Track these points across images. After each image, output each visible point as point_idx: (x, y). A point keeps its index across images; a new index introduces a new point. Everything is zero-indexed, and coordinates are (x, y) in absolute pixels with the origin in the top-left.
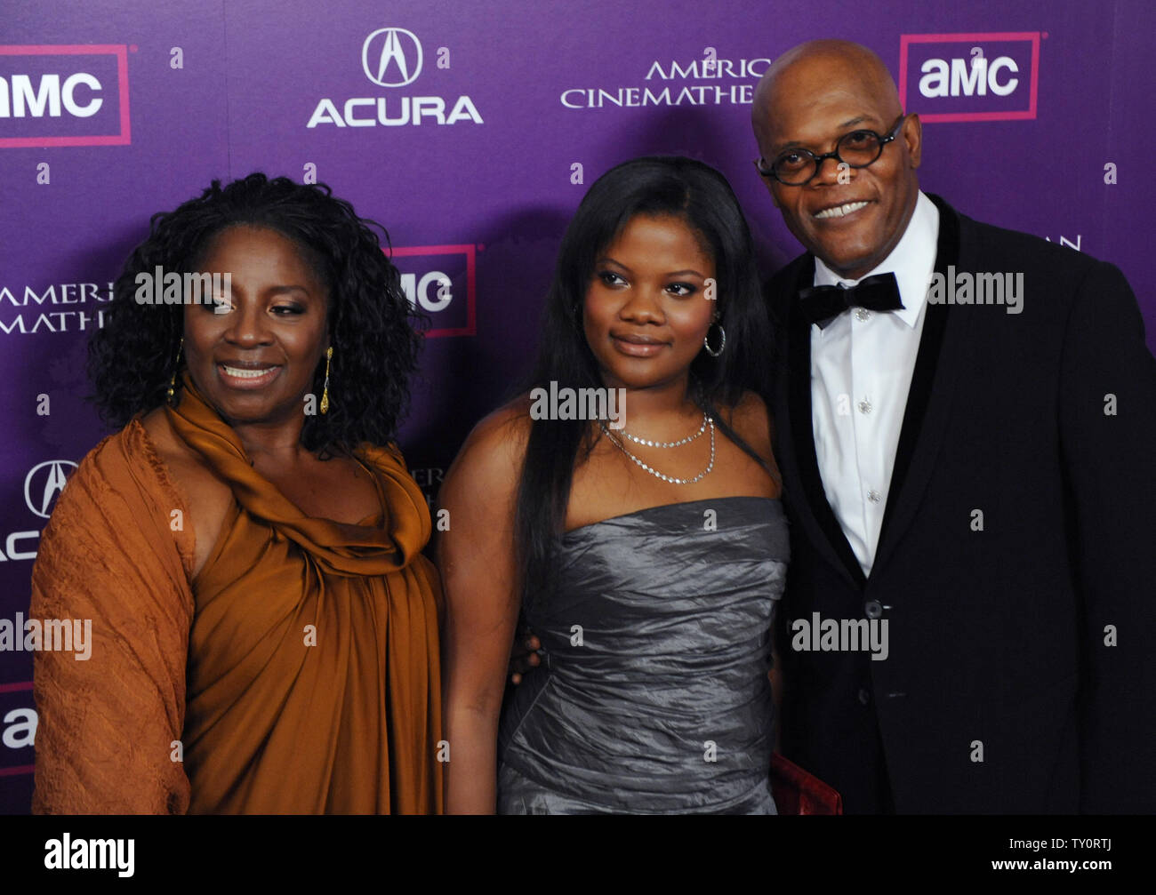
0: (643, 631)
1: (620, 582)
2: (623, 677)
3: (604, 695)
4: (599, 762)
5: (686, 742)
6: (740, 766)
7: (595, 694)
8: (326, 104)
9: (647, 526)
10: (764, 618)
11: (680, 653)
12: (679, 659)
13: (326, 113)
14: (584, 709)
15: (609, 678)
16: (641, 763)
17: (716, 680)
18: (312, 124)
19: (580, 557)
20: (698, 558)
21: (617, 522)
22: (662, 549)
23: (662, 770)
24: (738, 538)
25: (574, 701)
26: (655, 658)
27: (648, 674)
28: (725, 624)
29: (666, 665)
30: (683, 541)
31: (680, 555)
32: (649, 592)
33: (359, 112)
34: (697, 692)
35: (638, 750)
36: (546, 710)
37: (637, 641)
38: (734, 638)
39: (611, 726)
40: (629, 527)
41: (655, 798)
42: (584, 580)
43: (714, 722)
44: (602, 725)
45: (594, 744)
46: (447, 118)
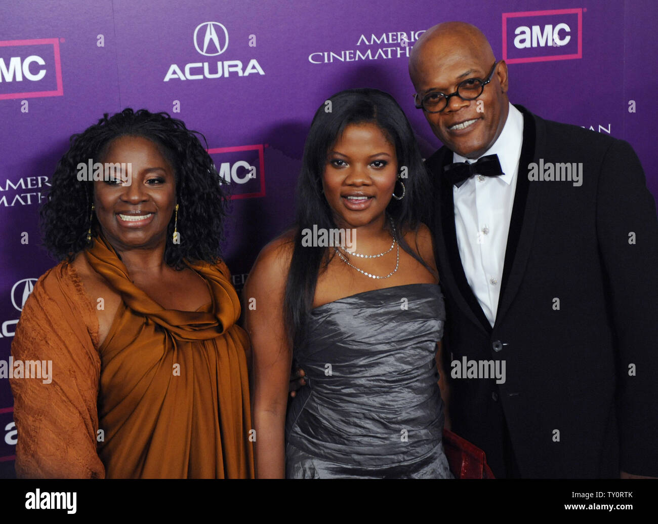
0: (361, 363)
1: (347, 336)
2: (352, 390)
3: (342, 401)
4: (342, 439)
5: (391, 426)
6: (424, 438)
7: (337, 401)
8: (174, 67)
9: (361, 303)
10: (431, 352)
11: (384, 375)
12: (384, 378)
13: (174, 73)
14: (330, 409)
15: (345, 391)
16: (366, 439)
17: (407, 390)
18: (167, 79)
19: (323, 322)
20: (391, 320)
21: (344, 301)
22: (370, 316)
23: (378, 442)
24: (415, 307)
25: (325, 405)
26: (369, 378)
27: (366, 388)
28: (409, 357)
29: (376, 382)
30: (382, 311)
31: (380, 319)
32: (363, 341)
33: (193, 71)
34: (396, 397)
35: (364, 432)
36: (311, 411)
37: (358, 369)
38: (415, 364)
39: (347, 418)
40: (350, 304)
41: (376, 459)
42: (326, 335)
43: (407, 413)
44: (342, 418)
45: (338, 429)
46: (244, 72)
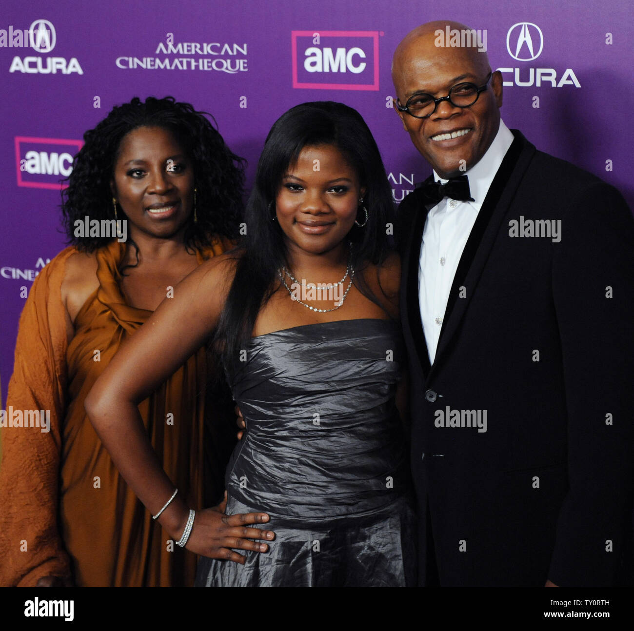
0: (296, 403)
1: (279, 372)
2: (286, 433)
3: (276, 445)
4: (277, 487)
5: (331, 474)
7: (270, 445)
9: (299, 337)
10: (382, 395)
14: (263, 454)
15: (277, 434)
19: (256, 355)
20: (331, 357)
21: (279, 334)
22: (307, 351)
24: (361, 344)
25: (259, 450)
26: (304, 421)
27: (301, 431)
28: (354, 398)
31: (319, 355)
32: (297, 378)
34: (335, 441)
36: (245, 457)
37: (292, 409)
38: (359, 408)
39: (281, 464)
40: (287, 337)
41: (316, 509)
42: (258, 370)
43: (350, 460)
44: (277, 464)
45: (273, 476)
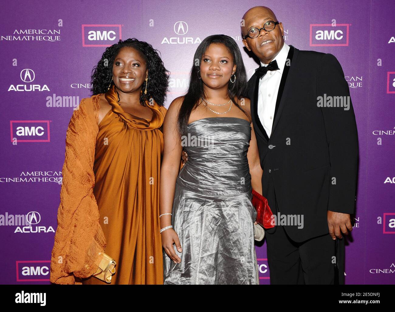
0: (205, 148)
1: (199, 135)
2: (201, 160)
4: (195, 181)
5: (216, 177)
8: (165, 38)
10: (241, 149)
12: (215, 155)
13: (165, 41)
14: (191, 168)
15: (197, 160)
16: (204, 182)
17: (225, 162)
18: (162, 43)
21: (200, 120)
23: (210, 184)
24: (231, 126)
25: (190, 166)
26: (208, 155)
27: (206, 159)
29: (211, 157)
30: (215, 125)
33: (173, 41)
34: (219, 164)
35: (204, 178)
36: (185, 169)
37: (204, 150)
38: (230, 152)
39: (197, 172)
40: (203, 122)
41: (209, 191)
43: (225, 173)
44: (195, 172)
45: (194, 176)
46: (194, 43)
